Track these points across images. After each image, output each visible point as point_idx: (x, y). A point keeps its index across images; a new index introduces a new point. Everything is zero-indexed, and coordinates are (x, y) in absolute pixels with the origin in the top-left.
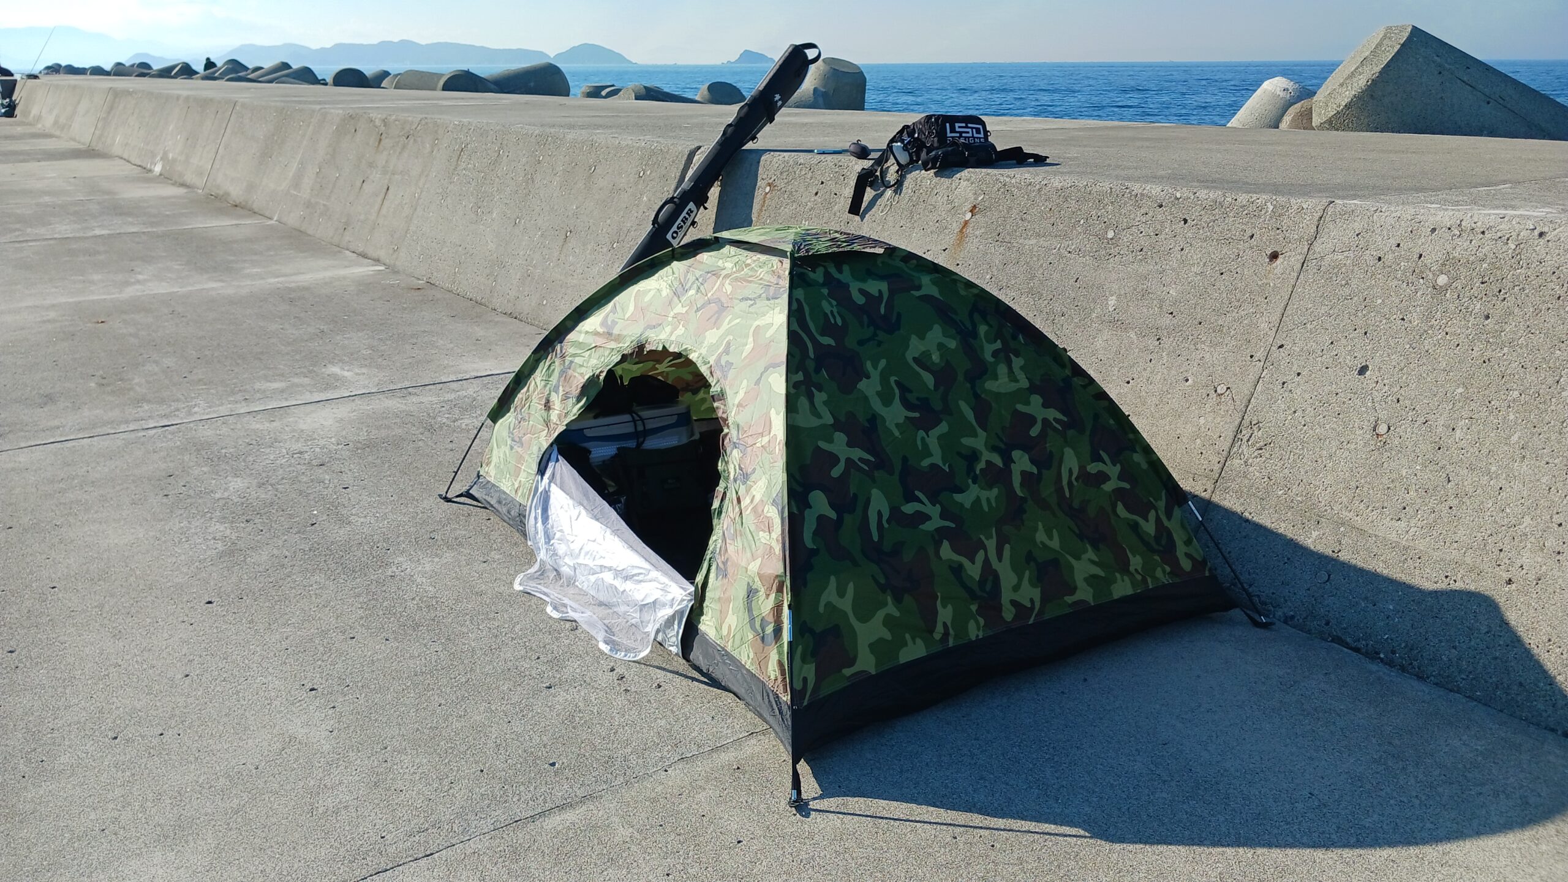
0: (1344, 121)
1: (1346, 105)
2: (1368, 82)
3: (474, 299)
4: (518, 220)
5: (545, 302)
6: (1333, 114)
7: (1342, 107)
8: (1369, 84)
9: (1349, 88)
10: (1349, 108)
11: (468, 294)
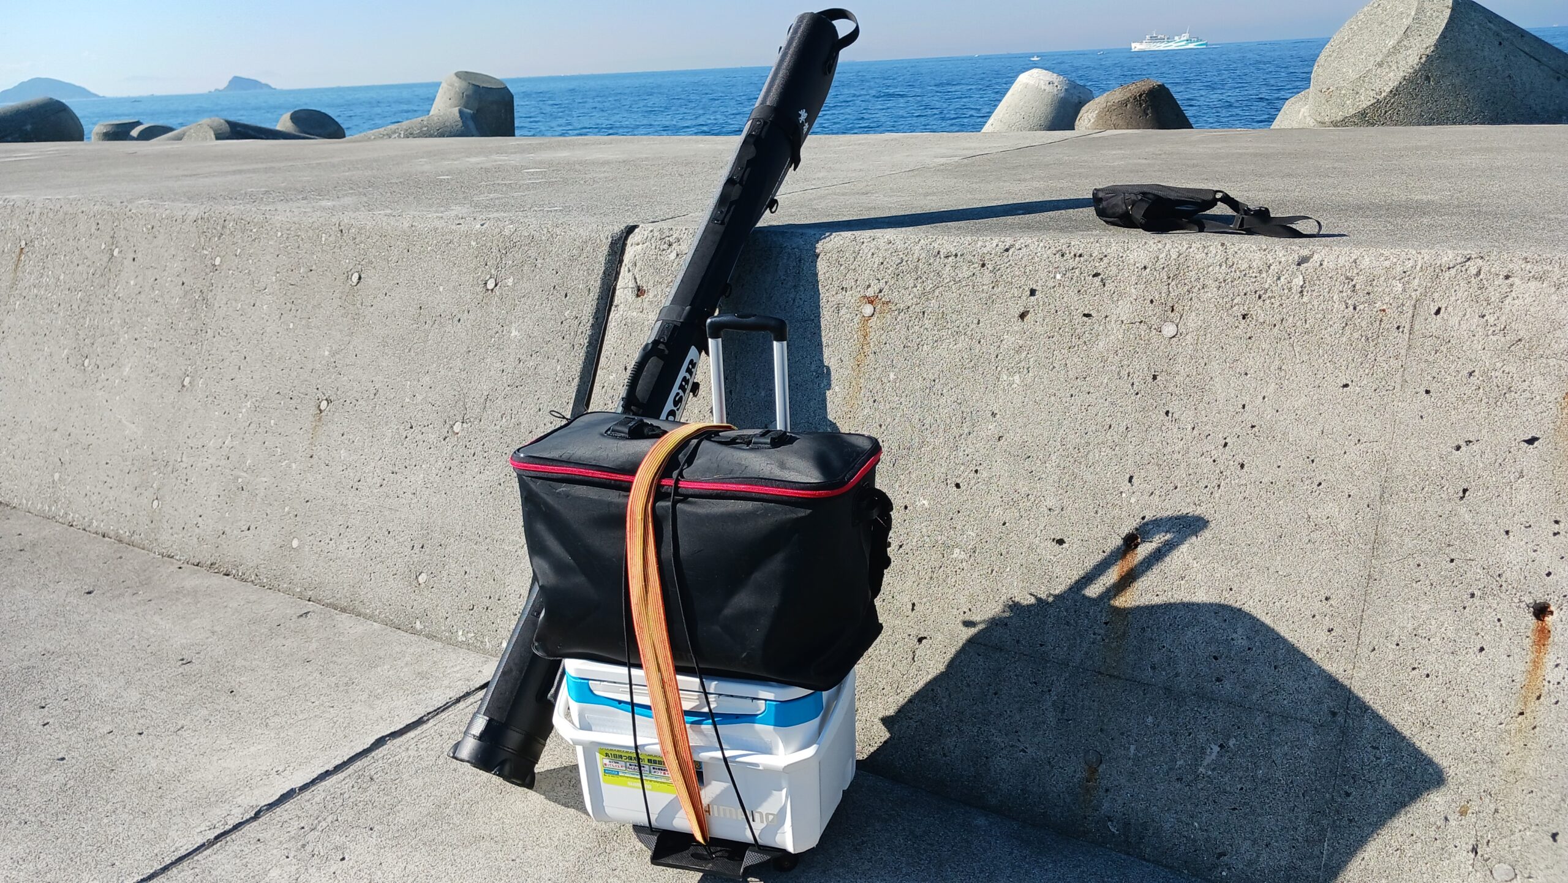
0: (1386, 112)
1: (1391, 91)
2: (1421, 58)
3: (112, 534)
4: (187, 380)
5: (295, 544)
6: (1369, 103)
7: (1384, 94)
8: (1423, 61)
9: (1394, 67)
10: (1395, 94)
11: (95, 523)
